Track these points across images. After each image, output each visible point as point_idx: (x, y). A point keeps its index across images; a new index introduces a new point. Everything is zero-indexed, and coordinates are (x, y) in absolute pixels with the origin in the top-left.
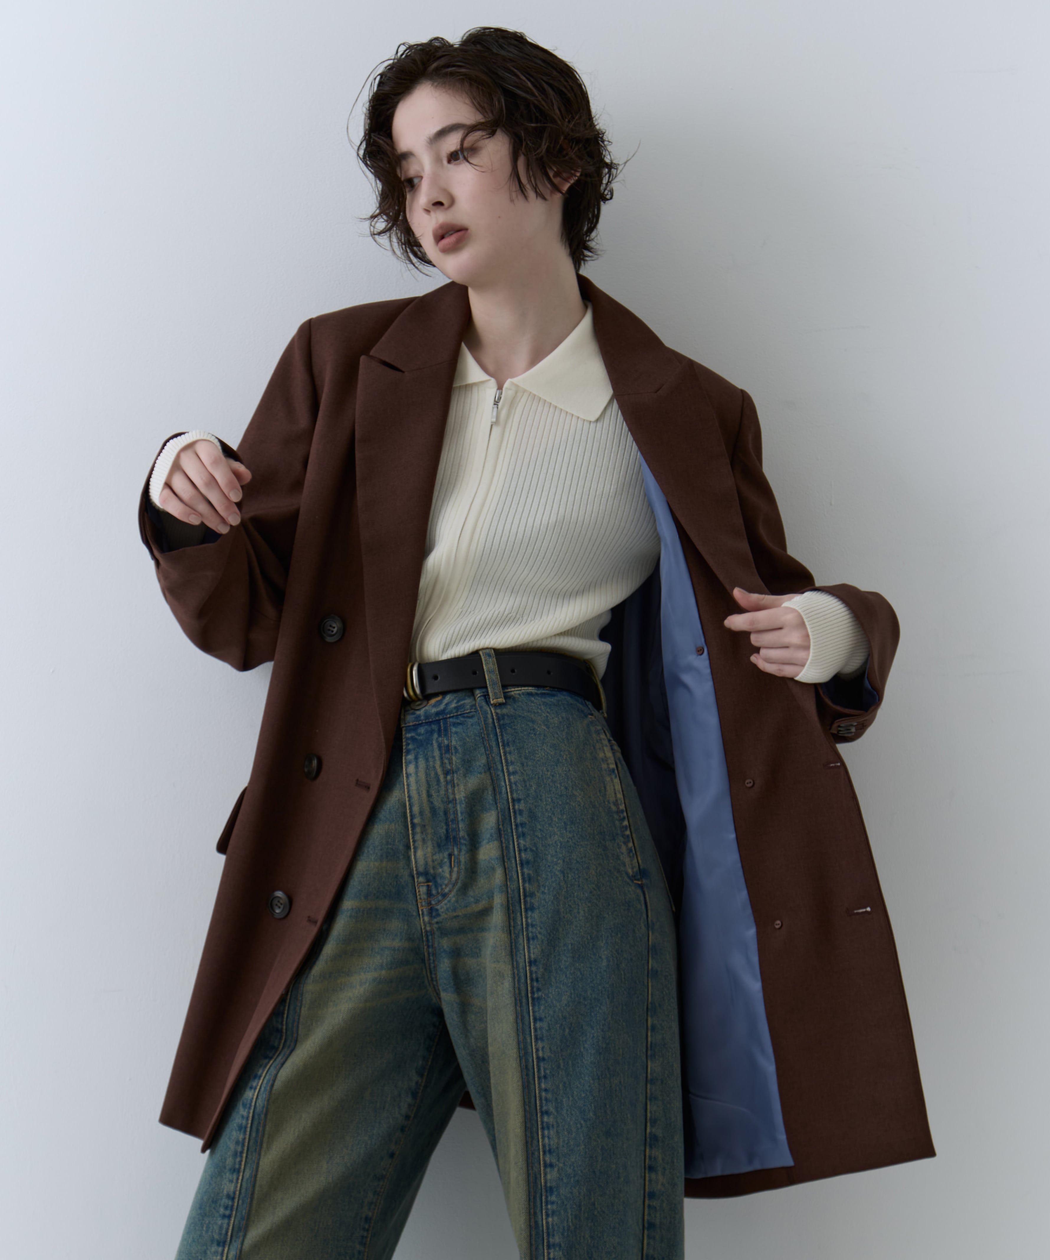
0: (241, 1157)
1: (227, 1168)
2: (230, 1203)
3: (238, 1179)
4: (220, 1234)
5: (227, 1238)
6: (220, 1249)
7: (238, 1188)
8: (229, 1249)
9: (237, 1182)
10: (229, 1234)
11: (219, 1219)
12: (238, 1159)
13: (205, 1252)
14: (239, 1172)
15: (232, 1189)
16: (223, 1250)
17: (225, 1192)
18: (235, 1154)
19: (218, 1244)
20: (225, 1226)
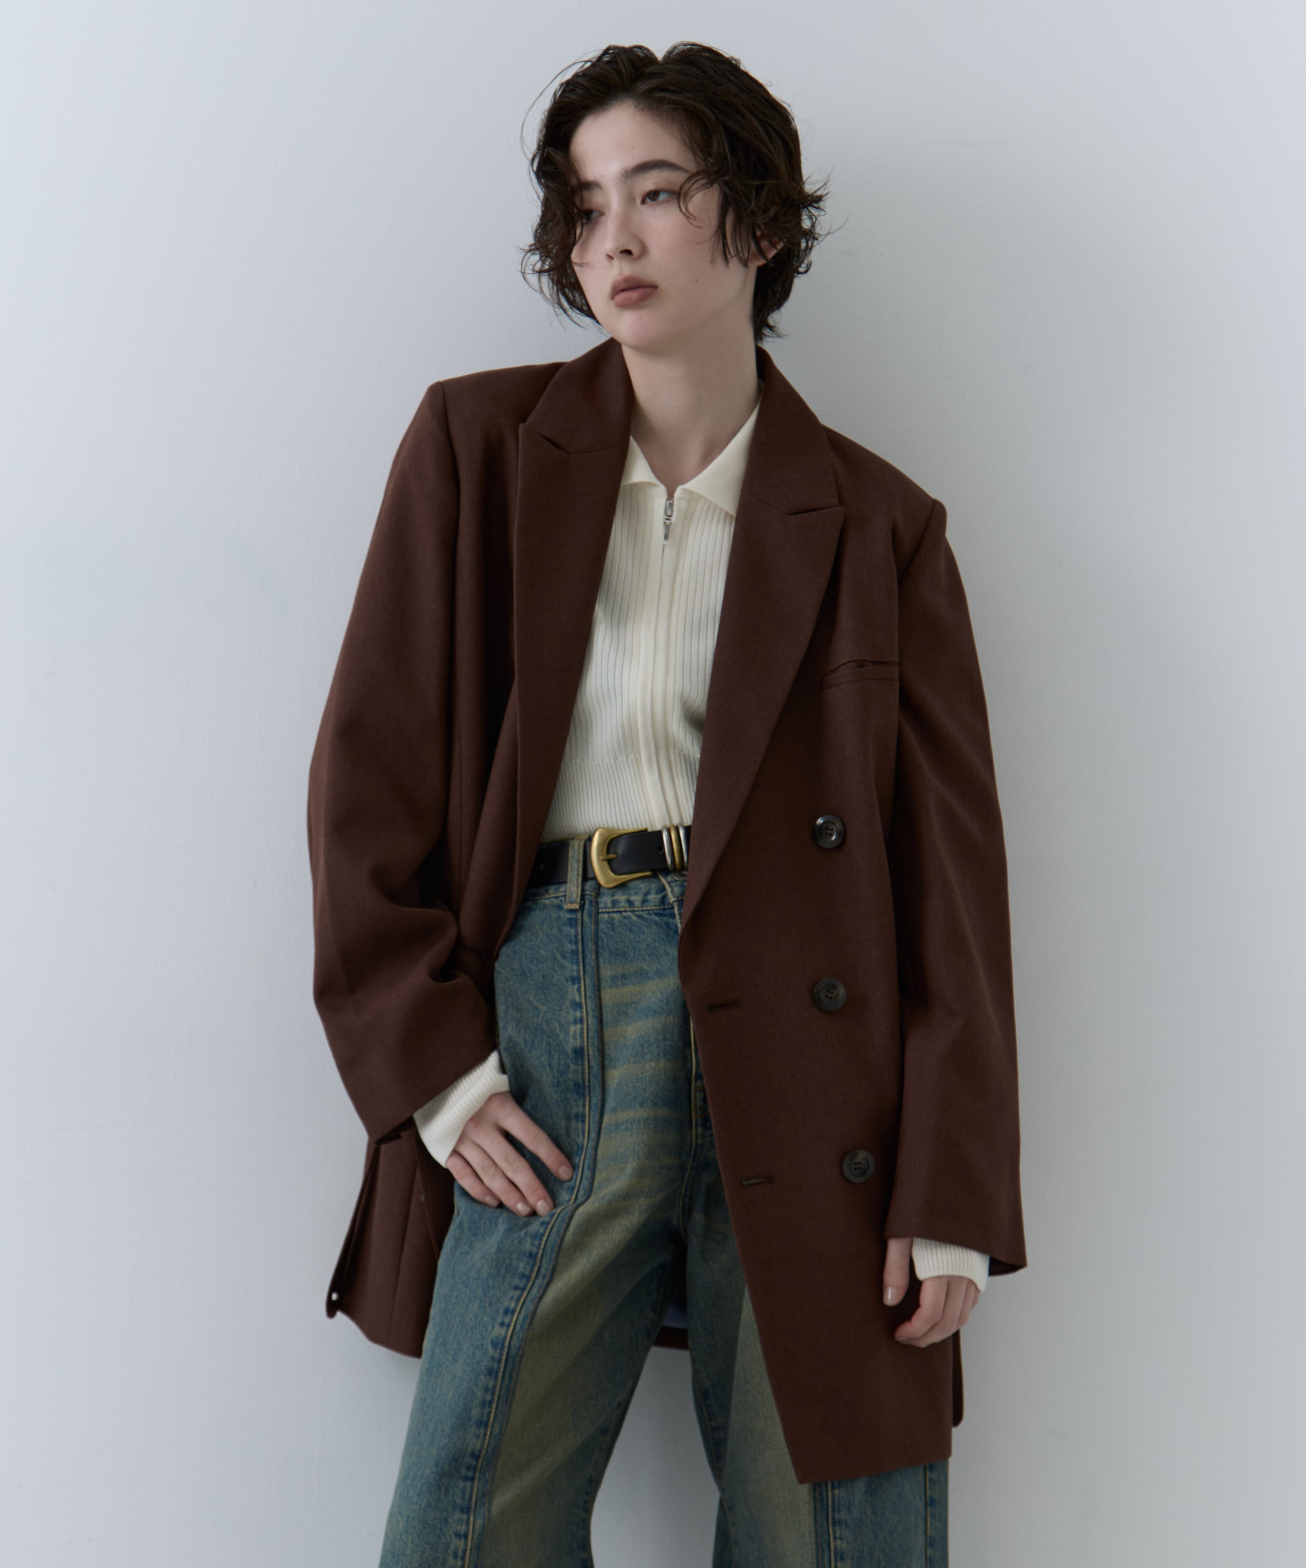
0: (490, 1407)
1: (473, 1419)
2: (474, 1463)
3: (485, 1435)
4: (464, 1499)
5: (471, 1504)
6: (465, 1517)
7: (485, 1446)
8: (475, 1517)
9: (484, 1439)
10: (474, 1499)
11: (460, 1481)
12: (487, 1410)
13: (446, 1520)
14: (486, 1426)
15: (478, 1446)
16: (469, 1519)
17: (469, 1450)
18: (483, 1404)
19: (462, 1511)
20: (468, 1489)
